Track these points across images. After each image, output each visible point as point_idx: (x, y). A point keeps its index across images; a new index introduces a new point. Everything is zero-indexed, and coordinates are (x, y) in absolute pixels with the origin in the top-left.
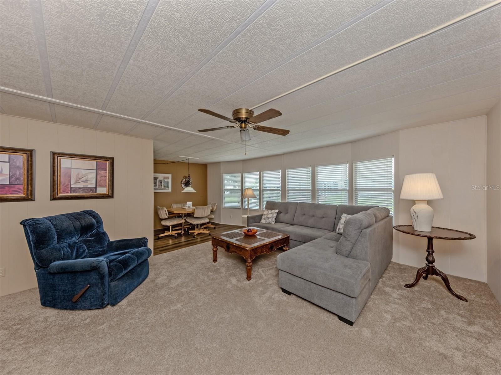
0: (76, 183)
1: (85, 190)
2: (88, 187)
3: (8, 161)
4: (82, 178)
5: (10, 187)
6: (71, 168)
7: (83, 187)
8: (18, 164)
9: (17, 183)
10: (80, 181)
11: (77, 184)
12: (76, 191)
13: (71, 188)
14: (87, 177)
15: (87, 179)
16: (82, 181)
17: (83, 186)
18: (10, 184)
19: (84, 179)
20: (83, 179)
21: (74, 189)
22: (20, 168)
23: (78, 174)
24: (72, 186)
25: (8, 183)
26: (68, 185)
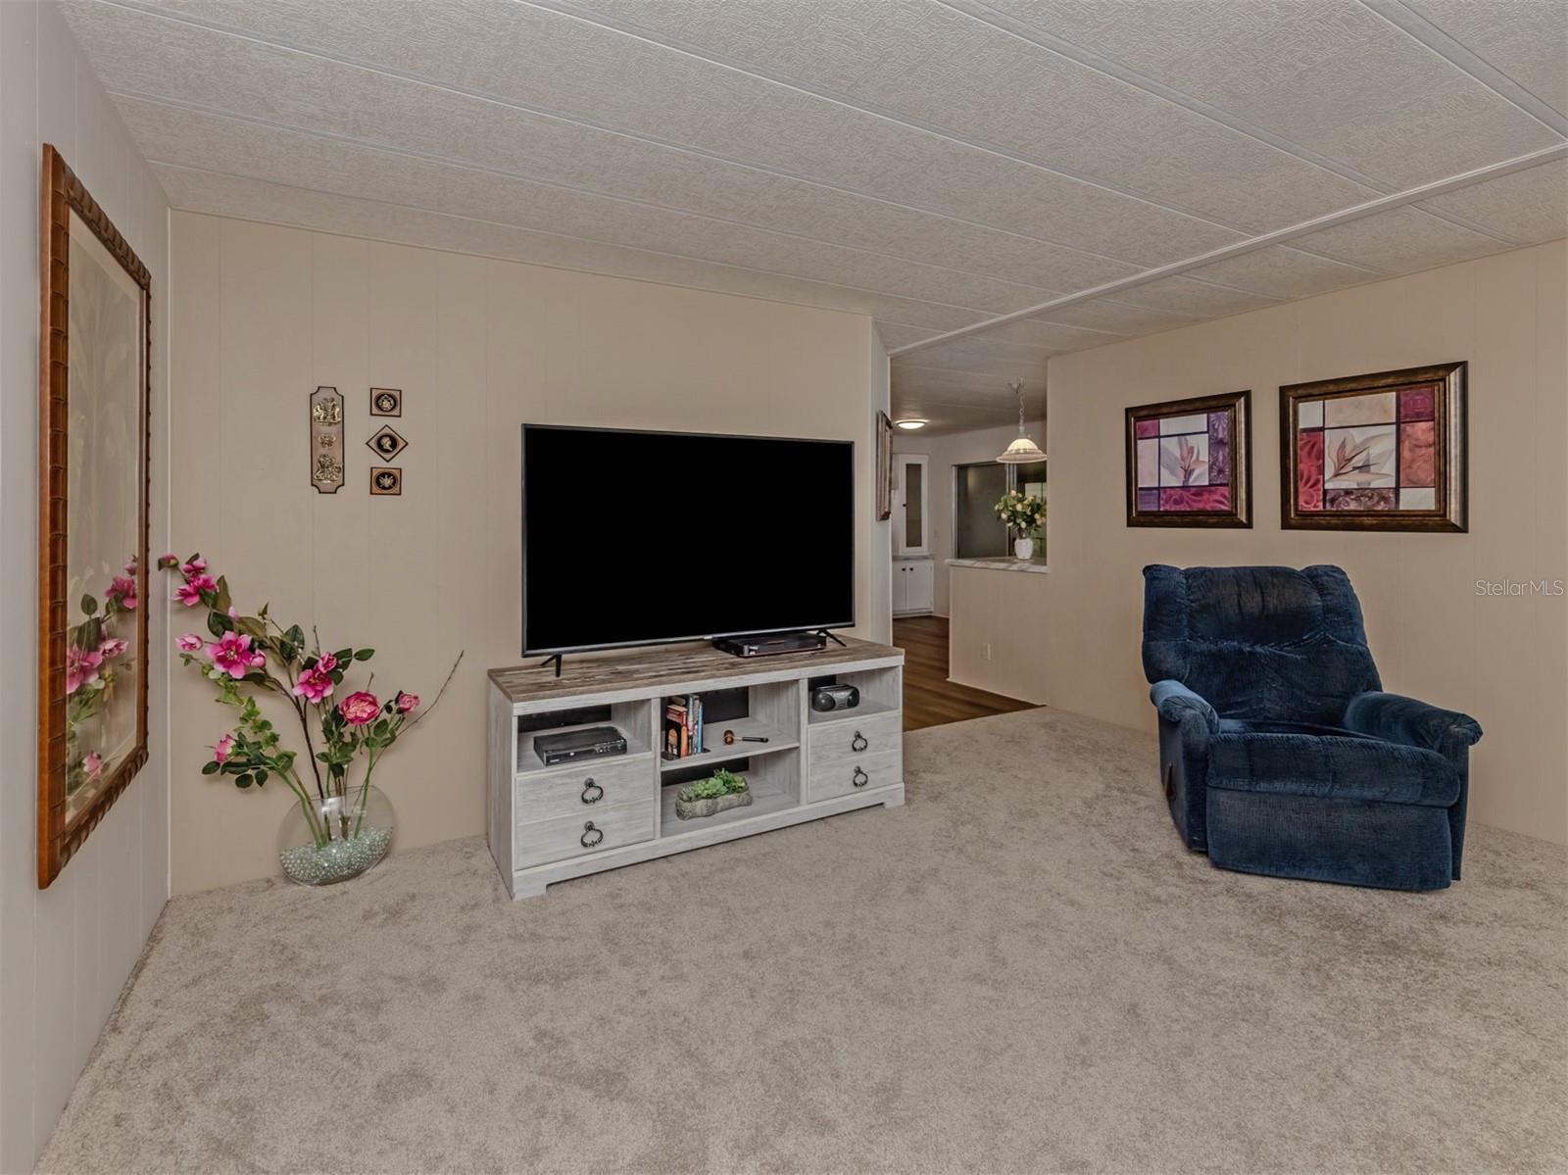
0: (1337, 475)
1: (1362, 498)
2: (1371, 486)
3: (1206, 430)
4: (1353, 457)
5: (1210, 492)
6: (1322, 429)
7: (1356, 487)
8: (1220, 436)
9: (1219, 482)
10: (1349, 468)
11: (1339, 478)
12: (1337, 502)
13: (1325, 492)
14: (1368, 454)
15: (1368, 460)
16: (1355, 468)
17: (1358, 484)
18: (1211, 485)
19: (1358, 461)
20: (1354, 461)
21: (1333, 494)
22: (1225, 444)
23: (1343, 445)
24: (1327, 486)
25: (1207, 483)
26: (1317, 481)
